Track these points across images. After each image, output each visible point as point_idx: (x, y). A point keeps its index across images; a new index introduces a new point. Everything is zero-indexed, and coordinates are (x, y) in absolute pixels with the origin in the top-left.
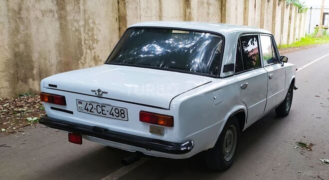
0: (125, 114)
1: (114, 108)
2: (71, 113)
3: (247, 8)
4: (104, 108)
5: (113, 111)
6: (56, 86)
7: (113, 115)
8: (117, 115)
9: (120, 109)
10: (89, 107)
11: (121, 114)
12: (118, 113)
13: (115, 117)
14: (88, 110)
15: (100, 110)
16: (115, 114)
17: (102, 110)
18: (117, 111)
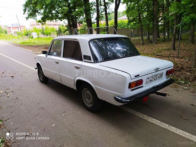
2: (142, 87)
6: (139, 75)
7: (159, 78)
9: (161, 74)
14: (151, 81)
17: (156, 77)
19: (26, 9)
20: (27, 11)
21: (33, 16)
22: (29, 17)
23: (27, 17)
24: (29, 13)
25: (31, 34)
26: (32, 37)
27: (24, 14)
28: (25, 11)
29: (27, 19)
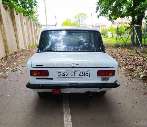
0: (89, 74)
1: (82, 72)
2: (52, 79)
3: (22, 25)
4: (75, 73)
5: (81, 73)
6: (42, 66)
7: (81, 75)
8: (84, 75)
9: (85, 72)
10: (66, 74)
11: (86, 74)
12: (85, 74)
13: (82, 76)
14: (64, 75)
15: (73, 74)
16: (82, 74)
17: (74, 74)
18: (84, 73)
19: (99, 7)
20: (100, 8)
21: (105, 14)
22: (101, 15)
23: (99, 15)
24: (101, 10)
25: (106, 34)
26: (107, 37)
27: (96, 12)
28: (98, 9)
29: (98, 18)
